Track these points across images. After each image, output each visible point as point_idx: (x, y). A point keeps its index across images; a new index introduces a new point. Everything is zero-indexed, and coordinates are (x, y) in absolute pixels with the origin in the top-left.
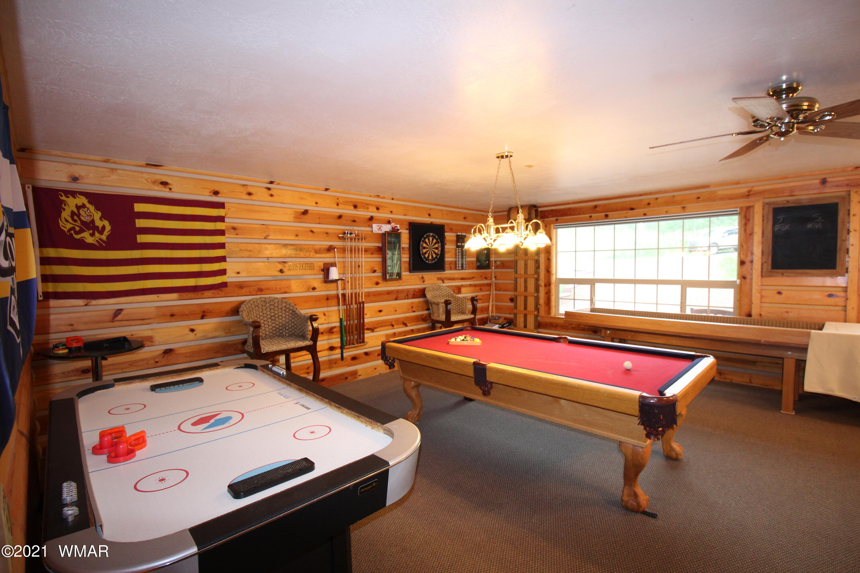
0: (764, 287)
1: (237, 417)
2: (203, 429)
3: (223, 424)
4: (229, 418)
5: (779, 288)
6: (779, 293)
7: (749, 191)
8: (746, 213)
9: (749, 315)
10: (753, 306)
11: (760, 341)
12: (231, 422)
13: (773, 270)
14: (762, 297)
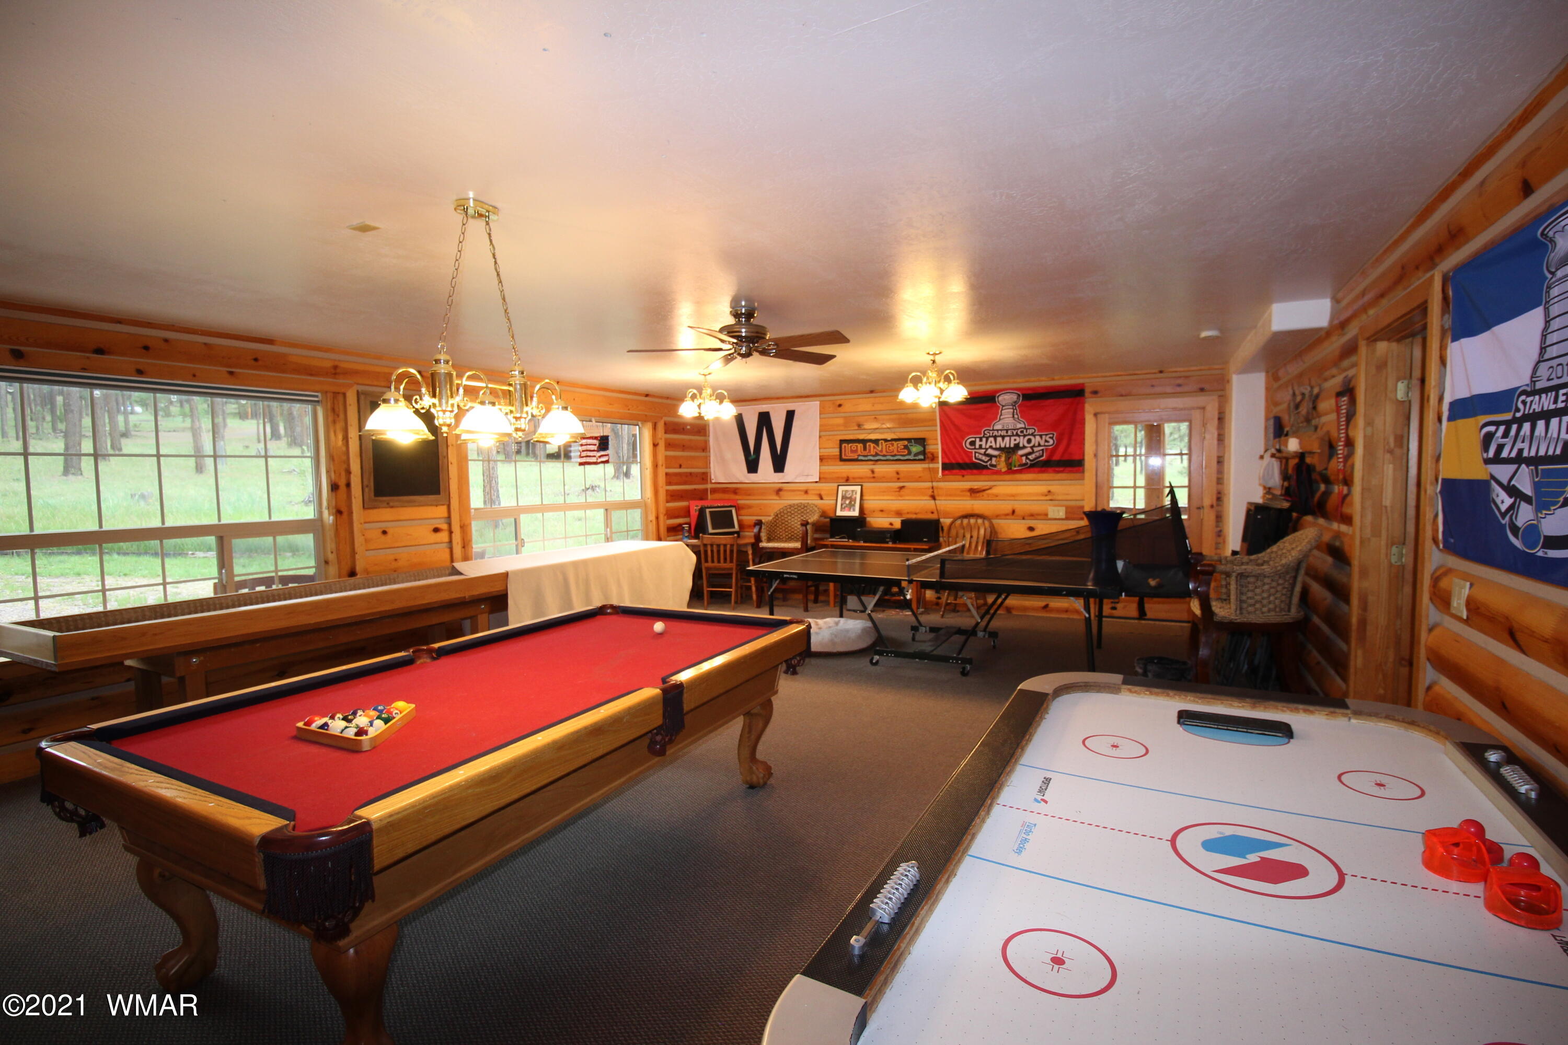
0: (367, 526)
1: (1189, 843)
2: (1287, 845)
3: (1234, 837)
4: (1210, 845)
5: (384, 526)
6: (384, 532)
7: (336, 367)
8: (334, 403)
9: (352, 574)
10: (357, 556)
11: (465, 597)
12: (1212, 833)
13: (377, 498)
14: (366, 541)
